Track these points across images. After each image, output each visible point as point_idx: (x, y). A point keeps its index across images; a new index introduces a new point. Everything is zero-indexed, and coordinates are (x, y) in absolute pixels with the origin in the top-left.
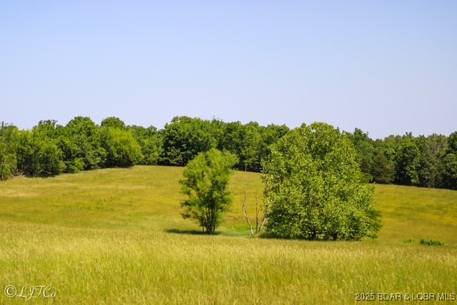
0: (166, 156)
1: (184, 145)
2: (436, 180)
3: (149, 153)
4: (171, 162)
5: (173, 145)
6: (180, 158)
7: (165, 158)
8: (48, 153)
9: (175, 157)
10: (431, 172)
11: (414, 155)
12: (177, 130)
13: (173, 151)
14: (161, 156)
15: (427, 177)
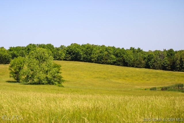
0: (66, 57)
1: (72, 53)
2: (159, 67)
3: (60, 56)
4: (67, 59)
5: (68, 53)
6: (70, 58)
7: (65, 58)
8: (5, 56)
9: (68, 58)
10: (157, 64)
11: (152, 58)
12: (69, 48)
13: (68, 55)
14: (64, 57)
15: (156, 66)
